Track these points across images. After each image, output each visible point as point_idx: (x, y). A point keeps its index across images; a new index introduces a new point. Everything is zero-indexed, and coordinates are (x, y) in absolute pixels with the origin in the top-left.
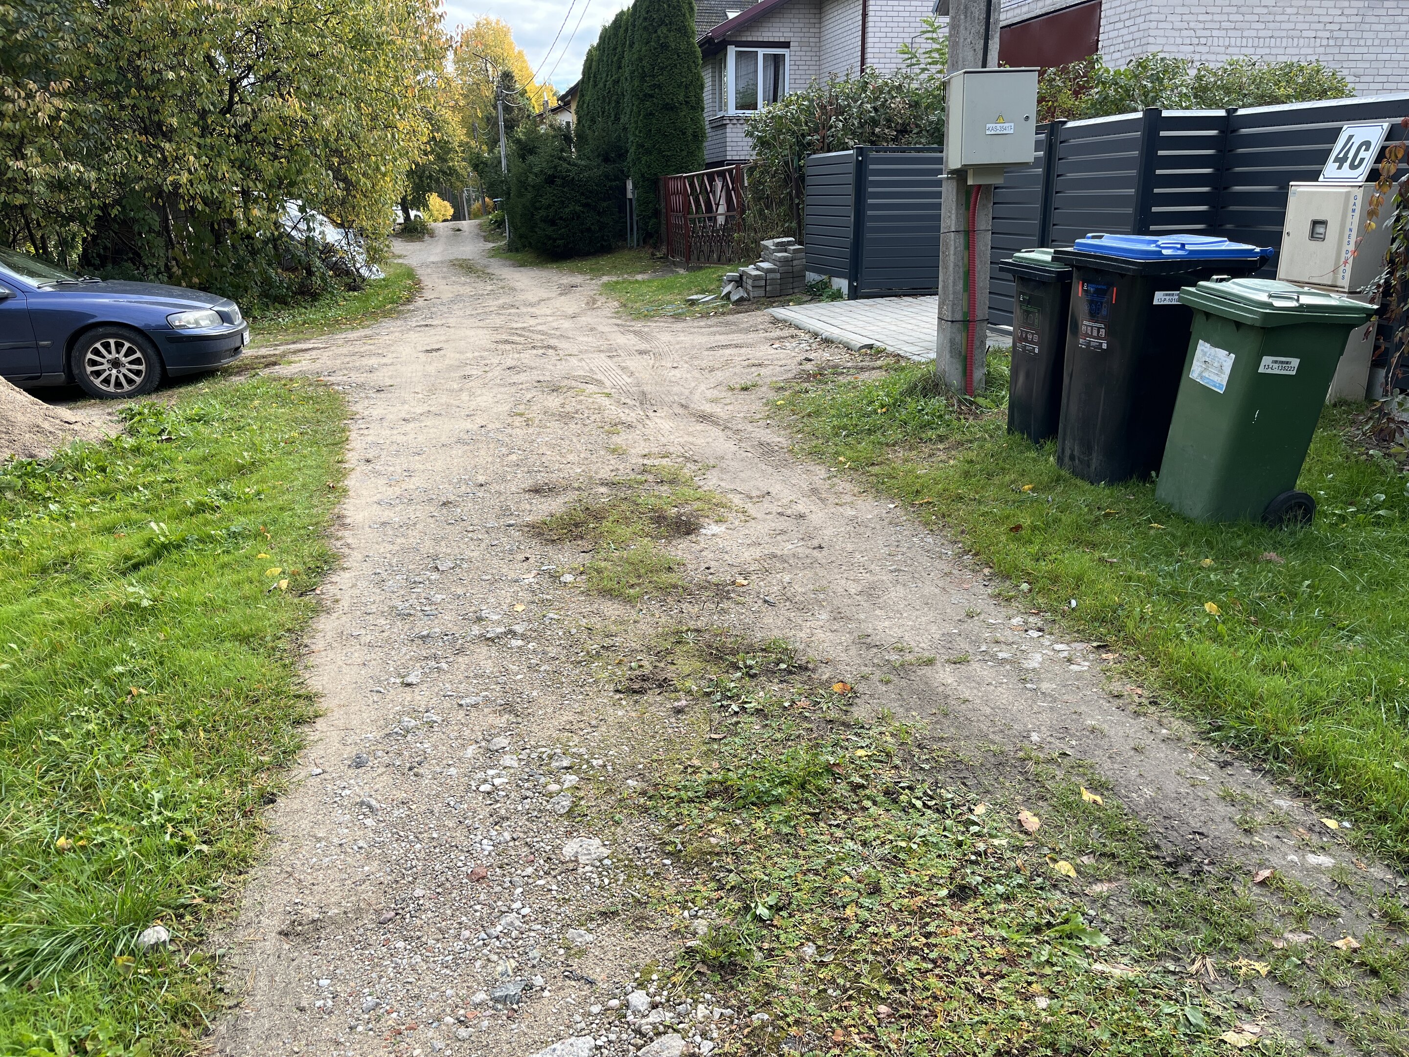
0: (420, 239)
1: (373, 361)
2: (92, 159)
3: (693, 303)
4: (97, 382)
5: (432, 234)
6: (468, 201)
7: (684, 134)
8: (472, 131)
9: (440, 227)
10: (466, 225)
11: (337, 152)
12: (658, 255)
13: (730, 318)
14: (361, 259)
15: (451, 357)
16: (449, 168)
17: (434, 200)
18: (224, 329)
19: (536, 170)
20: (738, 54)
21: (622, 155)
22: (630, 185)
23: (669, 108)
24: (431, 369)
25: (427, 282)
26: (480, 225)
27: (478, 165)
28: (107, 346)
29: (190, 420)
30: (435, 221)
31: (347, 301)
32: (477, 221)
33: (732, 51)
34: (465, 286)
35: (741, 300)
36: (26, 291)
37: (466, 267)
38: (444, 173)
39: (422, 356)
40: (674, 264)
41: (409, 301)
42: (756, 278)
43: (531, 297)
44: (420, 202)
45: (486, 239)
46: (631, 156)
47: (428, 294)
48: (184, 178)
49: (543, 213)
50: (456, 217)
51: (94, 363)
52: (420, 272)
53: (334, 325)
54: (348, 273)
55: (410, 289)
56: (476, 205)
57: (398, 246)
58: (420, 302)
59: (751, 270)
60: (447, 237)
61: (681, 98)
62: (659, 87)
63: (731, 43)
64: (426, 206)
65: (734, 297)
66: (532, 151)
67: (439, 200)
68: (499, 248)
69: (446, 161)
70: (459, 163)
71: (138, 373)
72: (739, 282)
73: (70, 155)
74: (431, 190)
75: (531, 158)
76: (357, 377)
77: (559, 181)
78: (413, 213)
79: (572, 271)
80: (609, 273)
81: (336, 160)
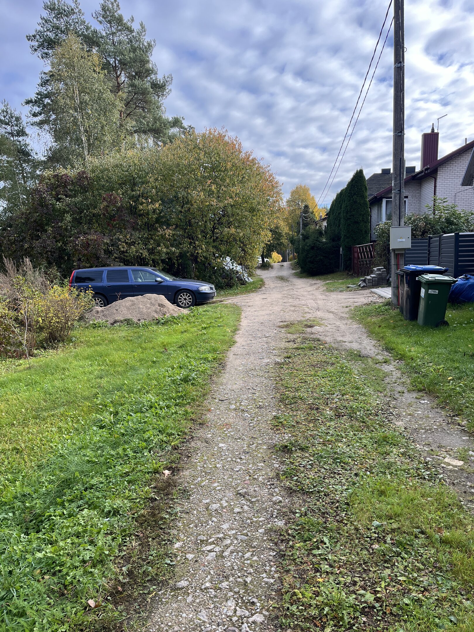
0: (268, 269)
1: (248, 301)
2: (177, 247)
3: (348, 287)
4: (180, 304)
5: (272, 267)
6: (288, 254)
7: (361, 231)
8: (291, 228)
9: (276, 265)
10: (285, 264)
11: (243, 243)
12: (350, 273)
13: (358, 291)
14: (246, 275)
15: (269, 300)
16: (281, 243)
17: (275, 255)
18: (211, 291)
19: (308, 244)
20: (387, 202)
21: (339, 239)
22: (341, 249)
23: (356, 222)
24: (263, 303)
25: (266, 282)
26: (291, 264)
27: (292, 241)
28: (184, 295)
29: (204, 311)
30: (275, 262)
31: (241, 288)
32: (290, 262)
33: (384, 201)
34: (279, 284)
35: (364, 286)
36: (167, 281)
37: (282, 278)
38: (279, 244)
39: (261, 300)
40: (354, 277)
41: (260, 288)
42: (369, 279)
43: (299, 287)
44: (269, 256)
45: (293, 269)
46: (342, 239)
47: (266, 286)
48: (200, 251)
49: (309, 259)
50: (284, 260)
51: (180, 299)
52: (265, 280)
53: (237, 294)
54: (241, 280)
55: (261, 285)
56: (291, 256)
57: (259, 272)
58: (263, 288)
59: (368, 277)
60: (278, 269)
61: (361, 219)
62: (353, 216)
63: (384, 198)
64: (271, 257)
65: (362, 286)
66: (307, 238)
67: (277, 254)
68: (297, 272)
69: (280, 240)
70: (285, 241)
71: (190, 302)
72: (364, 281)
73: (172, 246)
74: (273, 251)
75: (307, 240)
76: (243, 304)
77: (315, 248)
78: (265, 260)
79: (317, 280)
80: (330, 280)
81: (242, 245)
